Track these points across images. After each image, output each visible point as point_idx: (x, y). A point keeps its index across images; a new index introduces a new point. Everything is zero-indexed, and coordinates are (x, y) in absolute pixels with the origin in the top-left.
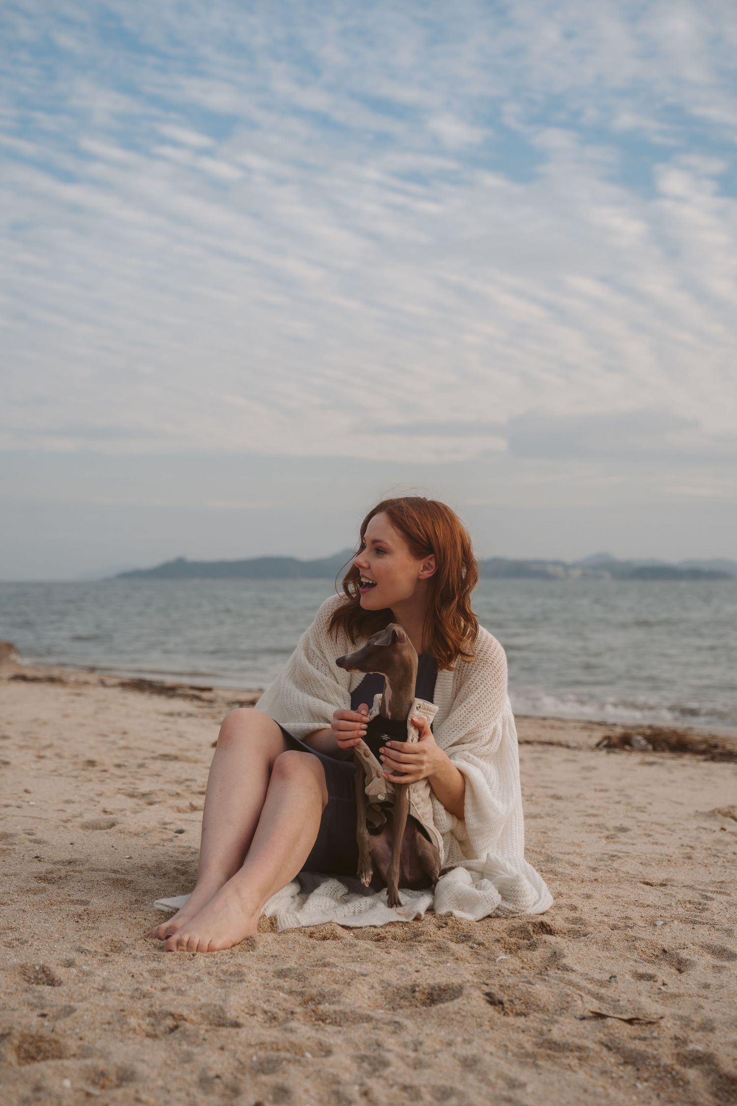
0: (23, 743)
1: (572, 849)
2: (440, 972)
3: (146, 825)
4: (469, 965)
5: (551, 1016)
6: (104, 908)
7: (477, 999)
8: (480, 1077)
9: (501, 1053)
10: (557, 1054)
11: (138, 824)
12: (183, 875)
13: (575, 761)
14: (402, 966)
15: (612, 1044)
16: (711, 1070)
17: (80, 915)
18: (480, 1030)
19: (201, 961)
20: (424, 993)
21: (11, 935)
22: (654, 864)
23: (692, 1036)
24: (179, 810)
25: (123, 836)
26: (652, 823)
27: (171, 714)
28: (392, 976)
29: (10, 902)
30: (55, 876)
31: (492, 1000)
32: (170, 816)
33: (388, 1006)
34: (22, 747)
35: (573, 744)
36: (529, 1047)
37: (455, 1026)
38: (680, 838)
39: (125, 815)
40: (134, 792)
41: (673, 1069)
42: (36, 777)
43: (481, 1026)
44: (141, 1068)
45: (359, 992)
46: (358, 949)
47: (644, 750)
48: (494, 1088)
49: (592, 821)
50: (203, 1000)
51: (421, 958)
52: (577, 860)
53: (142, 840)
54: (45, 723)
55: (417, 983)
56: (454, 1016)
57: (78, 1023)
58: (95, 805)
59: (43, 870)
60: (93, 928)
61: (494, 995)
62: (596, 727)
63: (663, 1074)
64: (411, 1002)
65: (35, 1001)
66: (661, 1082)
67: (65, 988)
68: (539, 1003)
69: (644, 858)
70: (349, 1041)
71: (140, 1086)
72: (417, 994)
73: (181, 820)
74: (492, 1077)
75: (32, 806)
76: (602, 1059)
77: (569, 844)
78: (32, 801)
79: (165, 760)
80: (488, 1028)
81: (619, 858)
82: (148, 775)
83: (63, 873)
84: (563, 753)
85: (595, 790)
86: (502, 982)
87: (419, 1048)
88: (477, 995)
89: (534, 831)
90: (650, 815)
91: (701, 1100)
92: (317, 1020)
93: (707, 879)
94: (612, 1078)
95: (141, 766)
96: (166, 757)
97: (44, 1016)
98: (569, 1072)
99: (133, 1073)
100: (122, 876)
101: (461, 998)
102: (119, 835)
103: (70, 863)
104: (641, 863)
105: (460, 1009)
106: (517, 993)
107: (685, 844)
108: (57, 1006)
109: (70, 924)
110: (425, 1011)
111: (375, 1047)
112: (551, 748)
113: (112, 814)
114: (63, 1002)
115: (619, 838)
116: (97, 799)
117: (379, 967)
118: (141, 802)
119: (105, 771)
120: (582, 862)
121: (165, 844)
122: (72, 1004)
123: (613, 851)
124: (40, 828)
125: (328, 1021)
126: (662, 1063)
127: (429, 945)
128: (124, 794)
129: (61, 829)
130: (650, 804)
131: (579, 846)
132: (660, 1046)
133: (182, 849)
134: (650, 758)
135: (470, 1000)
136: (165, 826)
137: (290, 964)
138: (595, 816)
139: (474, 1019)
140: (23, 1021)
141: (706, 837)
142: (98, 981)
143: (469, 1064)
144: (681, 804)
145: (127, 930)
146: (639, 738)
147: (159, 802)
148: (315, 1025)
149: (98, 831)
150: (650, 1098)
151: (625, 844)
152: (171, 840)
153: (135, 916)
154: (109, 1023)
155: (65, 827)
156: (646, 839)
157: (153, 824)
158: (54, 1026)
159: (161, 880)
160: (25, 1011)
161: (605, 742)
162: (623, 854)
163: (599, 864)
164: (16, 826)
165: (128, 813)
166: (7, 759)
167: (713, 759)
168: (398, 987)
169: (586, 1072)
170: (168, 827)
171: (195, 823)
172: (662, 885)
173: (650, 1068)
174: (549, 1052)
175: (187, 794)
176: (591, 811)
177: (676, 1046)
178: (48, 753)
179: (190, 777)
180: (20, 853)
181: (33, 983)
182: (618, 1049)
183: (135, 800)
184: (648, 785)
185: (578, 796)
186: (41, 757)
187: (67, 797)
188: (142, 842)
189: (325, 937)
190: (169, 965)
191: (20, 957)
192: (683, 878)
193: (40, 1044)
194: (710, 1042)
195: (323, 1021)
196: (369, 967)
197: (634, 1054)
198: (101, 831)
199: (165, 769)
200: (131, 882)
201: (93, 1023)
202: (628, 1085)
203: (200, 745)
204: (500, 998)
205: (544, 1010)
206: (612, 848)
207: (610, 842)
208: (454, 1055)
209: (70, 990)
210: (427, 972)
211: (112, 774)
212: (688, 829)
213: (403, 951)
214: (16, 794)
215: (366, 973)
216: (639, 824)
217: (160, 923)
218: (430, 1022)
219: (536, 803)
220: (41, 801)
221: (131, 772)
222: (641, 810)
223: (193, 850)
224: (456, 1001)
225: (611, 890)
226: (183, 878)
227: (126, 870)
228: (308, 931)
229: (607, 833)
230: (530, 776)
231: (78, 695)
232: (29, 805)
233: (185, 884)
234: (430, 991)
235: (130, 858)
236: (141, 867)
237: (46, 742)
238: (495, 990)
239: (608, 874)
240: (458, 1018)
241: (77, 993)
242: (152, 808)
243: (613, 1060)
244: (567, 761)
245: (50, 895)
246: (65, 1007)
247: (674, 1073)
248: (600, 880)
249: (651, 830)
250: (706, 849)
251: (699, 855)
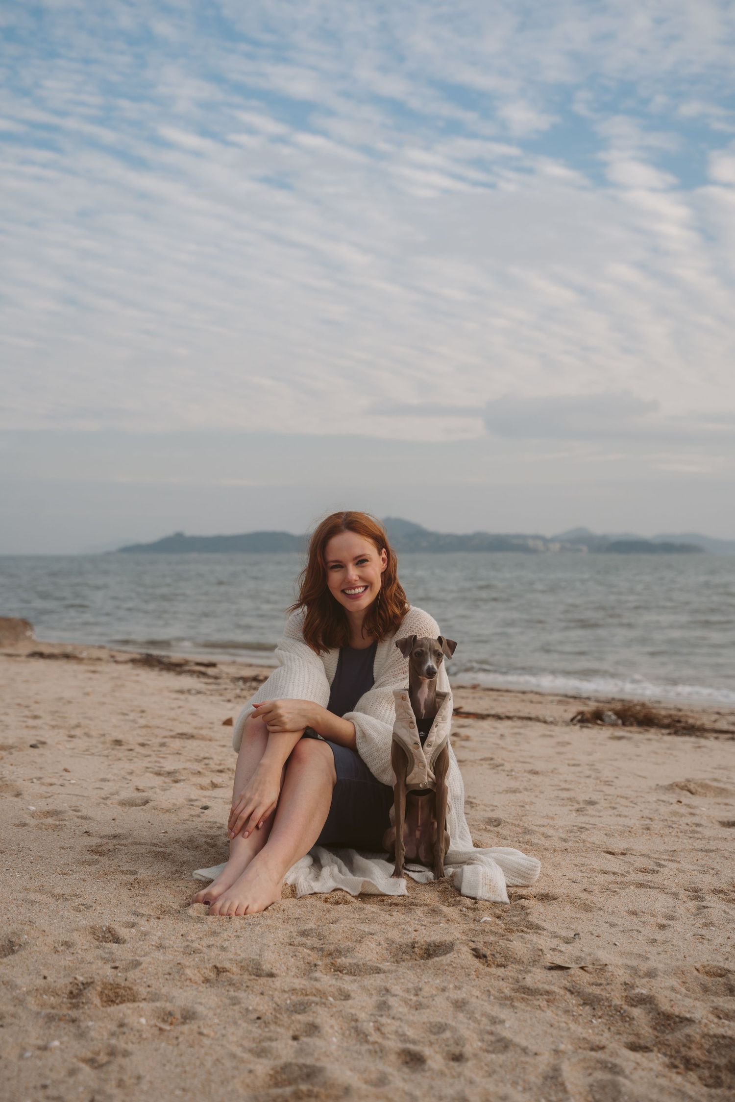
0: (54, 723)
1: (545, 821)
2: (434, 931)
3: (174, 801)
4: (459, 925)
5: (525, 966)
6: (150, 878)
7: (466, 953)
8: (468, 1016)
9: (485, 997)
10: (530, 997)
11: (168, 801)
12: (212, 847)
13: (551, 736)
14: (403, 926)
15: (574, 989)
16: (652, 1009)
17: (132, 884)
18: (468, 979)
19: (237, 923)
20: (422, 949)
21: (78, 901)
22: (616, 835)
23: (638, 981)
24: (202, 788)
25: (156, 812)
26: (618, 796)
27: (181, 692)
28: (395, 935)
29: (70, 872)
30: (104, 849)
31: (478, 955)
32: (195, 793)
33: (392, 959)
34: (53, 727)
35: (550, 719)
36: (507, 992)
37: (448, 975)
38: (641, 811)
39: (155, 793)
40: (161, 771)
41: (621, 1008)
42: (71, 756)
43: (469, 975)
44: (200, 1009)
45: (368, 948)
46: (366, 912)
47: (614, 725)
48: (479, 1024)
49: (565, 794)
50: (243, 955)
51: (419, 919)
52: (550, 832)
53: (173, 815)
54: (70, 702)
55: (416, 940)
56: (447, 967)
57: (144, 974)
58: (128, 783)
59: (94, 844)
60: (144, 895)
61: (479, 950)
62: (571, 700)
63: (614, 1012)
64: (411, 956)
65: (107, 956)
66: (612, 1018)
67: (129, 945)
68: (516, 956)
69: (608, 829)
70: (363, 988)
71: (201, 1023)
72: (416, 949)
73: (205, 797)
74: (477, 1016)
75: (73, 784)
76: (566, 1001)
77: (543, 817)
78: (73, 780)
79: (183, 739)
80: (475, 977)
81: (587, 829)
82: (169, 754)
83: (111, 847)
84: (540, 728)
85: (569, 765)
86: (486, 940)
87: (419, 993)
88: (465, 949)
89: (513, 805)
90: (616, 789)
91: (643, 1032)
92: (335, 971)
93: (662, 848)
94: (573, 1016)
95: (163, 745)
96: (182, 736)
97: (116, 968)
98: (539, 1012)
99: (194, 1013)
100: (162, 849)
101: (452, 953)
102: (153, 811)
103: (115, 837)
104: (606, 834)
105: (452, 962)
106: (498, 949)
107: (644, 816)
108: (125, 960)
109: (125, 893)
110: (423, 963)
111: (384, 992)
112: (529, 723)
113: (144, 791)
114: (130, 957)
115: (587, 810)
116: (128, 777)
117: (384, 927)
118: (168, 780)
119: (131, 750)
120: (554, 834)
121: (194, 819)
122: (138, 958)
123: (582, 823)
124: (84, 805)
125: (344, 972)
126: (613, 1004)
127: (425, 908)
128: (151, 772)
129: (103, 806)
130: (617, 778)
131: (553, 818)
132: (612, 990)
133: (209, 824)
134: (620, 733)
135: (459, 954)
136: (191, 803)
137: (310, 925)
138: (568, 790)
139: (463, 970)
140: (100, 972)
141: (664, 810)
142: (154, 940)
143: (460, 1005)
144: (645, 777)
145: (173, 896)
146: (610, 713)
147: (184, 780)
148: (335, 975)
149: (134, 807)
150: (603, 1031)
151: (593, 816)
152: (199, 816)
153: (178, 885)
154: (170, 974)
155: (105, 804)
156: (611, 812)
157: (181, 801)
158: (127, 976)
159: (194, 853)
160: (100, 964)
161: (579, 717)
162: (591, 826)
163: (569, 835)
164: (63, 803)
165: (158, 790)
166: (43, 739)
167: (676, 733)
168: (400, 944)
169: (552, 1011)
170: (195, 803)
171: (216, 799)
172: (623, 854)
173: (604, 1008)
174: (523, 995)
175: (208, 773)
176: (564, 785)
177: (625, 990)
178: (77, 732)
179: (207, 755)
180: (71, 828)
181: (101, 941)
182: (579, 992)
183: (162, 778)
184: (616, 760)
185: (553, 771)
186: (72, 737)
187: (102, 776)
188: (174, 818)
189: (338, 902)
190: (211, 926)
191: (87, 919)
192: (641, 847)
193: (118, 990)
194: (653, 987)
195: (341, 972)
196: (375, 927)
197: (592, 997)
198: (137, 808)
199: (184, 747)
200: (170, 854)
201: (157, 974)
202: (586, 1021)
203: (212, 723)
204: (484, 953)
205: (520, 962)
206: (581, 820)
207: (579, 814)
208: (448, 999)
209: (133, 947)
210: (424, 931)
211: (138, 753)
212: (649, 802)
213: (403, 914)
214: (57, 773)
215: (373, 932)
216: (606, 797)
217: (199, 891)
218: (428, 973)
219: (516, 778)
220: (80, 779)
221: (154, 751)
222: (608, 783)
223: (218, 825)
224: (448, 955)
225: (578, 859)
226: (213, 850)
227: (164, 844)
228: (323, 896)
229: (577, 806)
230: (511, 751)
231: (94, 672)
232: (70, 783)
233: (215, 856)
234: (427, 947)
235: (166, 832)
236: (176, 841)
237: (73, 722)
238: (480, 946)
239: (577, 845)
240: (451, 969)
241: (140, 950)
242: (178, 785)
243: (574, 1002)
244: (544, 736)
245: (103, 866)
246: (133, 961)
247: (622, 1011)
248: (569, 850)
249: (616, 803)
250: (662, 820)
251: (656, 826)
